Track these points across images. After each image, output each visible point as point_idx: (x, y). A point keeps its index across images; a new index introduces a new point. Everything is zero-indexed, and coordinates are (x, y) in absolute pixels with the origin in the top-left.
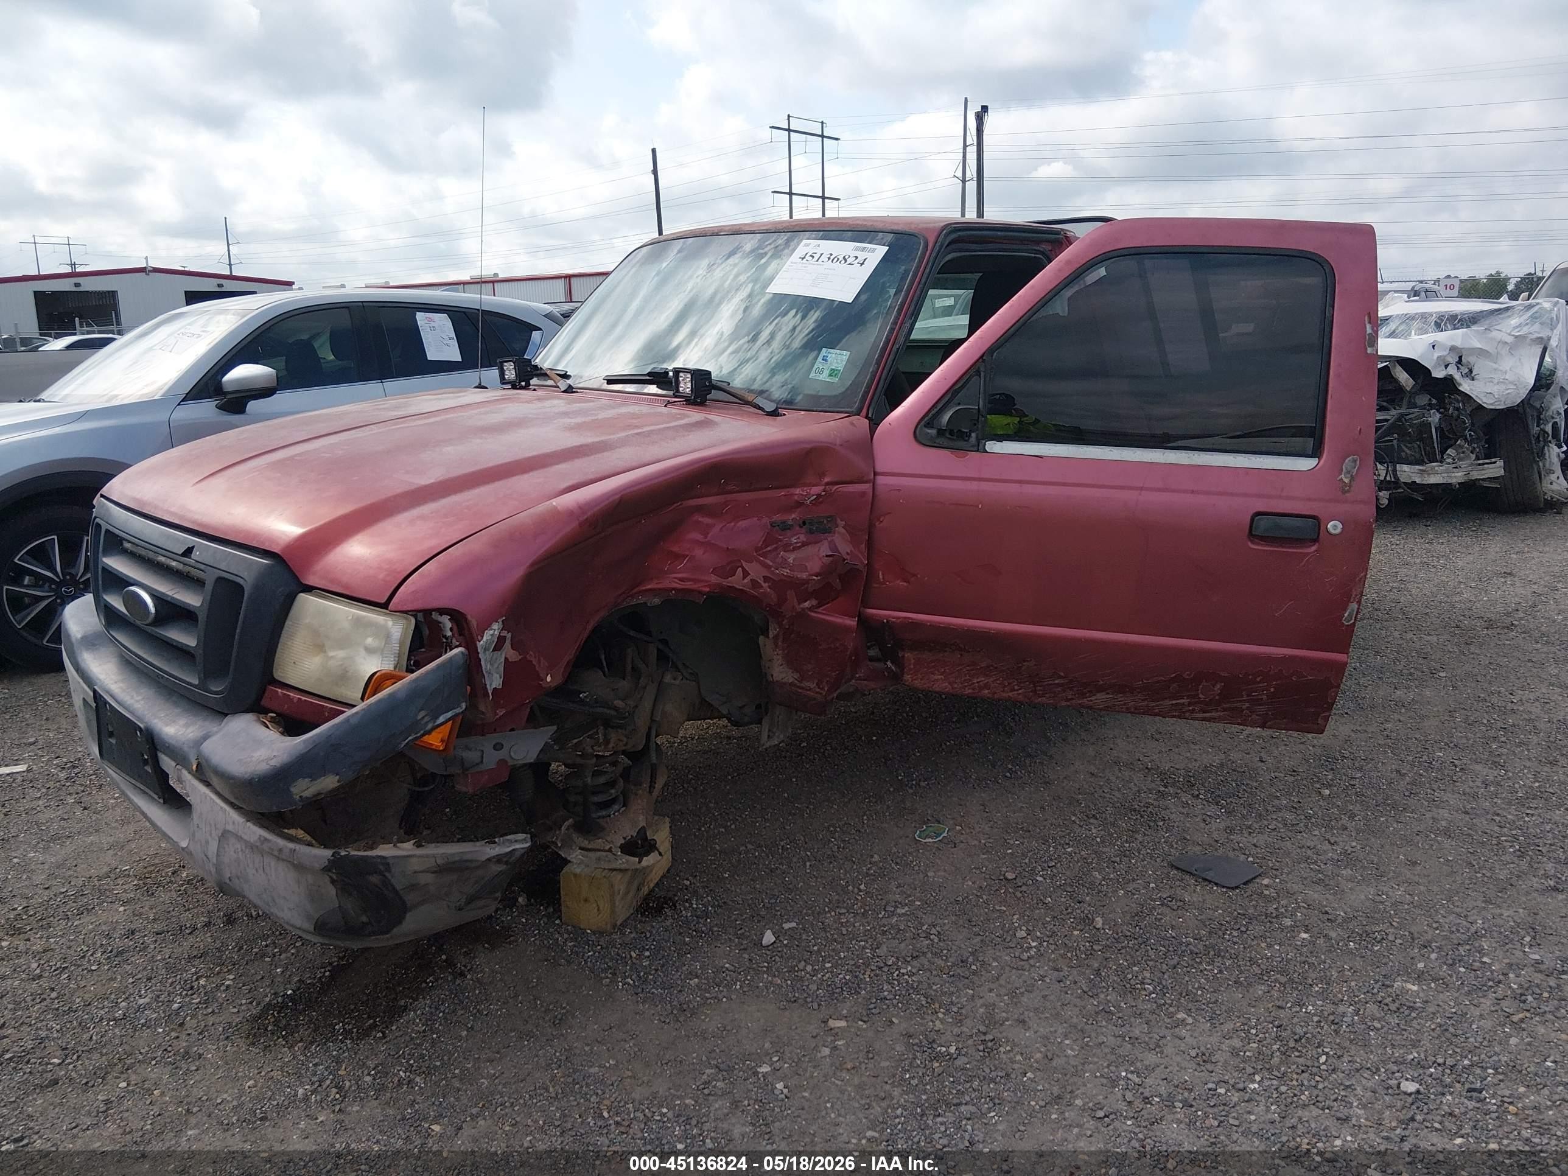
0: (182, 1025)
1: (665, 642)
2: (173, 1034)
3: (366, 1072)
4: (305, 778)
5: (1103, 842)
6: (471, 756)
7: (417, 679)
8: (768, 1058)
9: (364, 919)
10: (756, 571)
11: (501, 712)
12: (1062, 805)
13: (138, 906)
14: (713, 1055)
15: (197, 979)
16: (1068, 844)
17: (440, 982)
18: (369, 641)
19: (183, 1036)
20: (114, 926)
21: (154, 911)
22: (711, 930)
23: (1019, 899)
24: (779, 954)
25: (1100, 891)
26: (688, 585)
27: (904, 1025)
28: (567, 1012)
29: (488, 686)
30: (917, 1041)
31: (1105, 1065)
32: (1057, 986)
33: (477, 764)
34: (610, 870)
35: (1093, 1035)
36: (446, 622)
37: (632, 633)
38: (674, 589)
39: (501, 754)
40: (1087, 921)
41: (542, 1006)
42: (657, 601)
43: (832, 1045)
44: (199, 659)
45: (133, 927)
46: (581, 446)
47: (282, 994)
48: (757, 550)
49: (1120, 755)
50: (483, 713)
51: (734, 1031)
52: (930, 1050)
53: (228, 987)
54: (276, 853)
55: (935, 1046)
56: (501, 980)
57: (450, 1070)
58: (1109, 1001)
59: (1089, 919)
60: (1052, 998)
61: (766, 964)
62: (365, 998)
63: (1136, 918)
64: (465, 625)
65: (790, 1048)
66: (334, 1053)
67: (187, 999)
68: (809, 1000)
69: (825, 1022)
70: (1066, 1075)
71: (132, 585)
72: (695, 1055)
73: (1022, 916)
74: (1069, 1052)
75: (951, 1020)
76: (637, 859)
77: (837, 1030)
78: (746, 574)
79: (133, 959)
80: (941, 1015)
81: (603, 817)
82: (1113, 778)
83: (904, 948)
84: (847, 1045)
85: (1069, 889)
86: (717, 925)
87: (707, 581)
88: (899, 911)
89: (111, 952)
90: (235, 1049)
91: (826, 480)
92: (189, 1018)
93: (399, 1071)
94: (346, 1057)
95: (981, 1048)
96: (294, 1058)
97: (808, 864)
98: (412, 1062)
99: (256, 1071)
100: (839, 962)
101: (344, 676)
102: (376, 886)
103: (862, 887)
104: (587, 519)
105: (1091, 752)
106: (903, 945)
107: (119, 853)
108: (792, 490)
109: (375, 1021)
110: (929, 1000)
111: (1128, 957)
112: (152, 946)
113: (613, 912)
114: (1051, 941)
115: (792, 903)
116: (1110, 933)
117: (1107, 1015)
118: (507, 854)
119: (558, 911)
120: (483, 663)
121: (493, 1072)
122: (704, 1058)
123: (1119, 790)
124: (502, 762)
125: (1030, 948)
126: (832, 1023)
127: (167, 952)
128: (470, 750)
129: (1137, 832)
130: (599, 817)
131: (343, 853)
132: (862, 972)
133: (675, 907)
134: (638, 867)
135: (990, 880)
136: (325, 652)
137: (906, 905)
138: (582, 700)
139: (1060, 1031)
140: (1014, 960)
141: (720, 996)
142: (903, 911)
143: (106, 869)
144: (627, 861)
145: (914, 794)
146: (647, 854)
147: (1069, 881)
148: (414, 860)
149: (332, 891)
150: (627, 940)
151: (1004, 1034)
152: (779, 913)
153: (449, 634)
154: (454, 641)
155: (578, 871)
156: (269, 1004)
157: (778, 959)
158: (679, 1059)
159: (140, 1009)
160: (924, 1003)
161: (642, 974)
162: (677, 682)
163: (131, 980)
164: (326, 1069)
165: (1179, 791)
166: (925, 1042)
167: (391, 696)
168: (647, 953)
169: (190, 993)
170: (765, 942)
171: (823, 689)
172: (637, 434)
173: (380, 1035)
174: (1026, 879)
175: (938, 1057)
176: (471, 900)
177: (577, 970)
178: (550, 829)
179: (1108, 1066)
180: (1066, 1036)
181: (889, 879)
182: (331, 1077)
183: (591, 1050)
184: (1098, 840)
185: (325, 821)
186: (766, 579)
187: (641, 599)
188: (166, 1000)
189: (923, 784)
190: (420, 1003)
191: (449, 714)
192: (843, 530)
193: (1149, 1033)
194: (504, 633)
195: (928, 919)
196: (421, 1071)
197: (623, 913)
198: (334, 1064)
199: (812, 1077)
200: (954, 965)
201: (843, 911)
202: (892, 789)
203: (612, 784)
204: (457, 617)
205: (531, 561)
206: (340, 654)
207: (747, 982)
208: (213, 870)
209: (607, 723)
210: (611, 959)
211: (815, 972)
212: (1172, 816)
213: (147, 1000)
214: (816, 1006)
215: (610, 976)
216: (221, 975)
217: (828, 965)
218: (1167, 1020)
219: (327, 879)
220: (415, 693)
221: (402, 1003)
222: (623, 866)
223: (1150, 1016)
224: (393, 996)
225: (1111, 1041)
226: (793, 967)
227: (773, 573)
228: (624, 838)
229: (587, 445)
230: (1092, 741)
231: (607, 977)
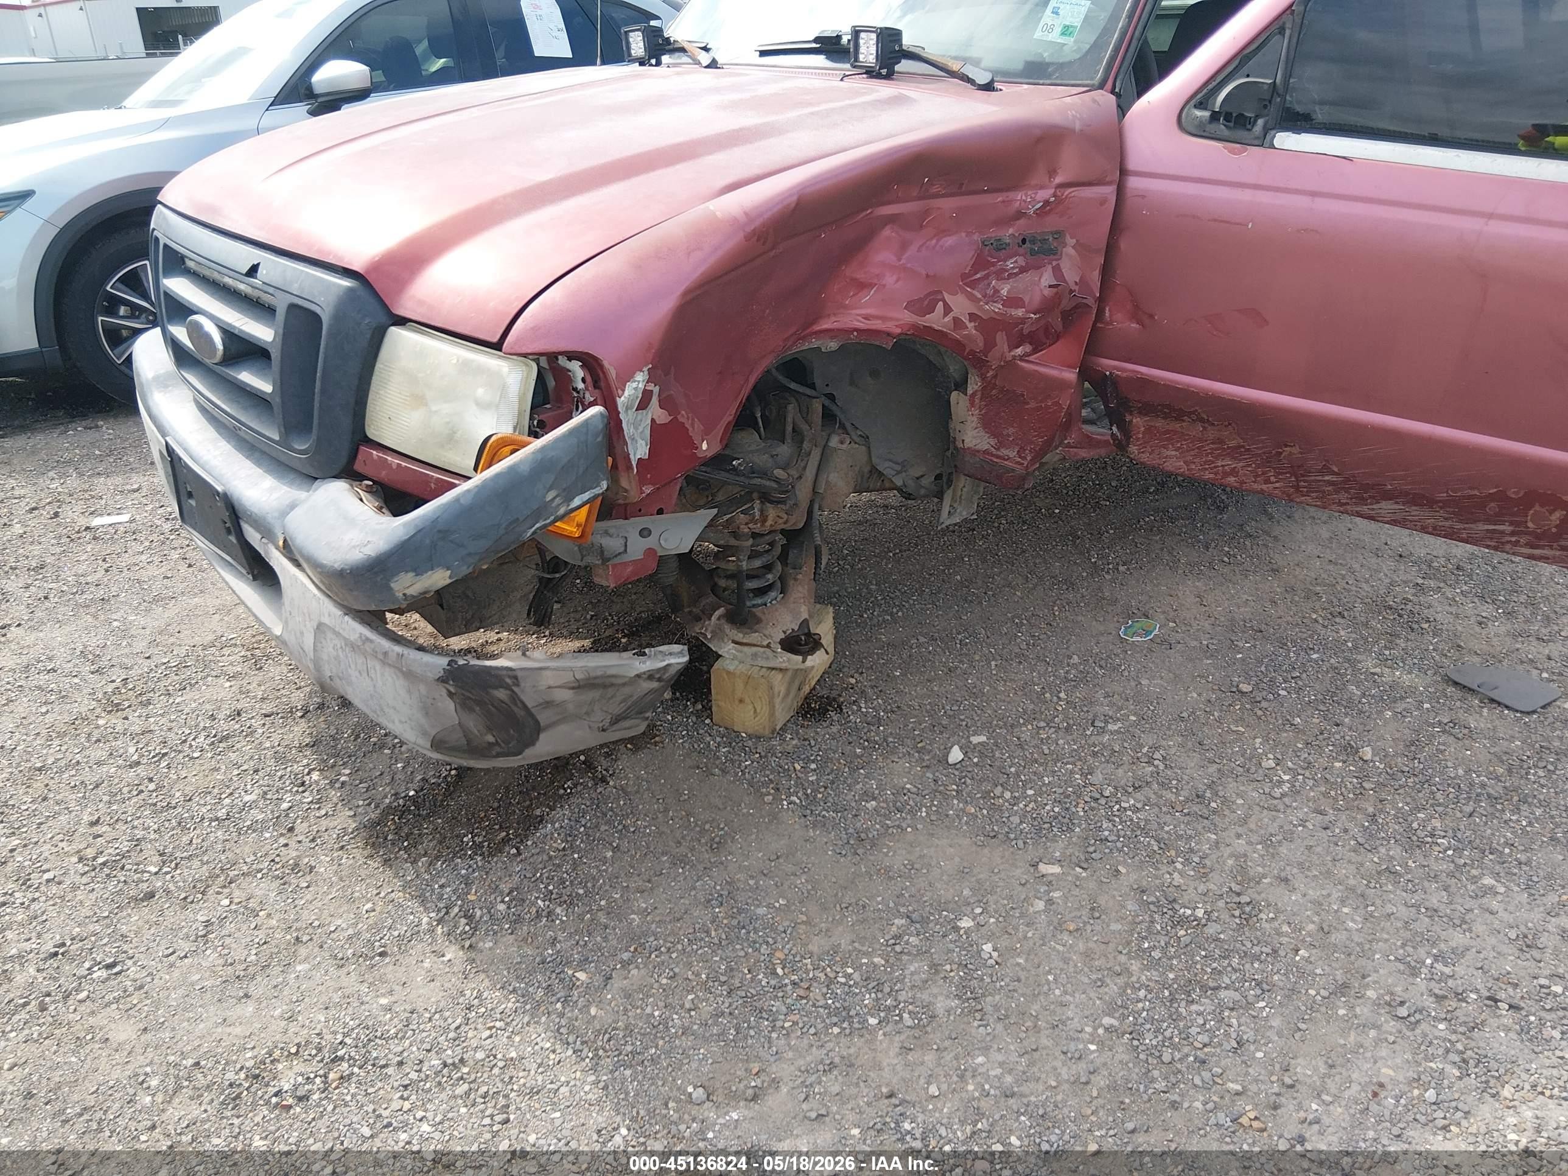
0: (291, 830)
1: (831, 397)
2: (282, 841)
3: (499, 899)
4: (407, 572)
5: (1355, 647)
6: (612, 544)
7: (543, 449)
8: (969, 909)
9: (490, 738)
10: (960, 305)
11: (648, 489)
12: (1297, 598)
13: (245, 682)
14: (902, 900)
15: (309, 773)
16: (1313, 649)
17: (579, 788)
18: (480, 392)
19: (293, 844)
20: (218, 704)
21: (263, 688)
22: (885, 740)
23: (1259, 718)
24: (969, 775)
25: (1361, 712)
26: (877, 325)
27: (1134, 876)
28: (726, 834)
29: (632, 456)
30: (1152, 899)
31: (1399, 943)
32: (1324, 835)
33: (620, 554)
34: (769, 668)
35: (1378, 902)
36: (576, 369)
37: (793, 386)
38: (856, 330)
39: (650, 542)
40: (1349, 750)
41: (696, 825)
42: (833, 345)
43: (1047, 898)
44: (277, 409)
45: (239, 707)
46: (741, 129)
47: (403, 795)
48: (964, 276)
49: (1362, 537)
50: (626, 491)
51: (925, 871)
52: (1170, 912)
53: (343, 783)
54: (381, 656)
55: (1177, 907)
56: (648, 789)
57: (595, 901)
58: (1392, 857)
59: (1352, 747)
60: (1319, 849)
61: (954, 787)
62: (496, 805)
63: (1413, 748)
64: (601, 375)
65: (995, 897)
66: (463, 872)
67: (298, 797)
68: (1012, 836)
69: (1035, 866)
70: (1349, 955)
71: (196, 313)
72: (880, 899)
73: (1266, 740)
74: (1351, 924)
75: (1192, 873)
76: (800, 658)
77: (1050, 878)
78: (948, 309)
79: (238, 746)
80: (1179, 866)
81: (759, 605)
82: (1356, 566)
83: (1124, 776)
84: (1065, 898)
85: (1322, 707)
86: (891, 733)
87: (897, 320)
88: (1110, 727)
89: (215, 736)
90: (351, 862)
91: (1058, 180)
92: (299, 821)
93: (537, 898)
94: (476, 878)
95: (1237, 913)
96: (417, 876)
97: (993, 663)
98: (551, 887)
99: (375, 892)
100: (1044, 789)
101: (451, 439)
102: (502, 702)
103: (1062, 695)
104: (754, 230)
105: (1325, 533)
106: (1120, 771)
107: (226, 618)
108: (1011, 195)
109: (508, 834)
110: (1162, 846)
111: (1408, 800)
112: (260, 731)
113: (772, 714)
114: (1307, 774)
115: (979, 712)
116: (1382, 766)
117: (1392, 876)
118: (659, 670)
119: (708, 709)
120: (624, 425)
121: (644, 905)
122: (891, 905)
123: (1367, 581)
124: (650, 552)
125: (1281, 782)
126: (1043, 868)
127: (276, 738)
128: (611, 536)
129: (1398, 636)
130: (754, 606)
131: (461, 662)
132: (1074, 803)
133: (841, 710)
134: (802, 666)
135: (1219, 693)
136: (426, 405)
137: (1118, 720)
138: (735, 469)
139: (1336, 895)
140: (1263, 797)
141: (904, 825)
142: (1116, 728)
143: (211, 637)
144: (789, 660)
145: (1113, 580)
146: (812, 651)
147: (1320, 697)
148: (548, 673)
149: (450, 705)
150: (789, 748)
151: (1263, 895)
152: (964, 723)
153: (581, 386)
154: (587, 395)
155: (731, 668)
156: (389, 807)
157: (969, 781)
158: (861, 903)
159: (247, 807)
160: (1156, 848)
161: (809, 791)
162: (844, 446)
163: (236, 772)
164: (454, 891)
165: (1442, 585)
166: (1163, 901)
167: (512, 469)
168: (813, 766)
169: (301, 789)
170: (951, 760)
171: (1024, 458)
172: (812, 114)
173: (514, 851)
174: (1265, 693)
175: (1183, 921)
176: (616, 720)
177: (733, 782)
178: (698, 619)
179: (1404, 945)
180: (1343, 902)
181: (1094, 686)
182: (459, 902)
183: (757, 883)
184: (1350, 644)
185: (441, 606)
186: (972, 317)
187: (815, 343)
188: (275, 797)
189: (1121, 568)
190: (558, 813)
191: (586, 496)
192: (1072, 251)
193: (1451, 903)
194: (651, 387)
195: (1148, 740)
196: (562, 900)
197: (782, 716)
198: (463, 886)
199: (1025, 937)
200: (1187, 800)
201: (1042, 724)
202: (1085, 574)
203: (768, 568)
204: (590, 363)
205: (683, 288)
206: (446, 408)
207: (934, 809)
208: (311, 666)
209: (766, 497)
210: (772, 772)
211: (1015, 801)
212: (1439, 617)
213: (253, 797)
214: (1020, 843)
215: (772, 791)
216: (336, 769)
217: (1030, 792)
218: (1470, 887)
219: (444, 692)
220: (542, 465)
221: (538, 812)
222: (784, 666)
223: (1448, 880)
224: (528, 803)
225: (1403, 912)
226: (988, 792)
227: (981, 308)
228: (784, 632)
229: (748, 129)
230: (1324, 518)
231: (769, 794)
